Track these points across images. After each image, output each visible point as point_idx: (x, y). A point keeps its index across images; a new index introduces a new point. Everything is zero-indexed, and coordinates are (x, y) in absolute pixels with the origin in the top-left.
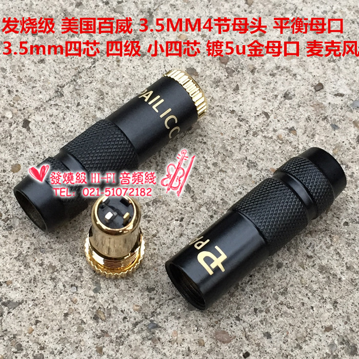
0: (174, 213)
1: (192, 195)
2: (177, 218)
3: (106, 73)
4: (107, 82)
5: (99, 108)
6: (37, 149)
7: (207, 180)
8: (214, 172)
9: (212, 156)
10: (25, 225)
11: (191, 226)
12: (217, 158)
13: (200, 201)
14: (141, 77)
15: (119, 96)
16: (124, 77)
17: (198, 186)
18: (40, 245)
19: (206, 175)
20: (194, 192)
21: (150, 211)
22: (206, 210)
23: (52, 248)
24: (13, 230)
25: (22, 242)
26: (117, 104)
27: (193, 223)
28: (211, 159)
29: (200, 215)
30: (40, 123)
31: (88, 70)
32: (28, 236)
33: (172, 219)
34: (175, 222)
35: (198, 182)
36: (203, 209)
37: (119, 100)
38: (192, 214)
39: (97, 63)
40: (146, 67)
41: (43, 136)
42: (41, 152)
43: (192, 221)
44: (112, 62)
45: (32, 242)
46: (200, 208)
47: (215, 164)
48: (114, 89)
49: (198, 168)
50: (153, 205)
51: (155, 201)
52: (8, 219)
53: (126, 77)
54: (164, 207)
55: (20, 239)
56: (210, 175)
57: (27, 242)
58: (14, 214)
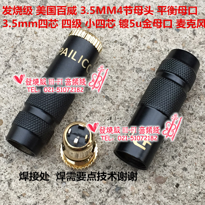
0: (105, 116)
1: (111, 101)
2: (108, 119)
3: (31, 43)
4: (34, 49)
5: (36, 67)
6: (9, 106)
7: (116, 89)
8: (118, 82)
9: (114, 73)
10: (20, 156)
11: (117, 120)
12: (117, 74)
13: (117, 103)
14: (53, 38)
15: (45, 55)
16: (43, 42)
17: (113, 95)
18: (33, 165)
19: (115, 86)
20: (111, 99)
21: (90, 120)
22: (123, 108)
23: (41, 164)
24: (14, 162)
25: (22, 167)
26: (46, 61)
28: (113, 75)
29: (120, 112)
30: (4, 89)
31: (20, 45)
32: (24, 162)
33: (105, 120)
34: (107, 121)
35: (112, 92)
36: (121, 107)
37: (46, 58)
38: (115, 113)
39: (23, 39)
40: (54, 32)
41: (9, 96)
42: (12, 107)
43: (117, 117)
44: (32, 35)
45: (27, 164)
46: (118, 107)
47: (117, 78)
48: (40, 52)
49: (108, 83)
50: (90, 115)
51: (91, 113)
52: (8, 156)
53: (45, 41)
54: (98, 114)
55: (20, 165)
56: (117, 85)
57: (24, 166)
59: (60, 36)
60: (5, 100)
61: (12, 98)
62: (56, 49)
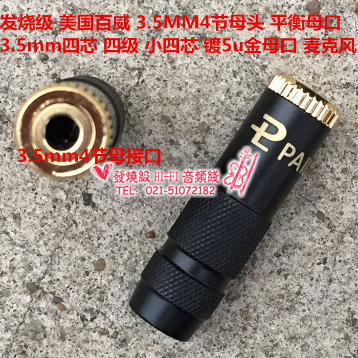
0: (313, 255)
1: (328, 222)
2: (318, 261)
3: (161, 85)
4: (168, 99)
5: (172, 142)
6: (116, 229)
7: (341, 197)
8: (346, 182)
9: (338, 160)
10: (140, 333)
11: (339, 265)
12: (344, 162)
13: (340, 228)
15: (191, 114)
17: (332, 209)
18: (167, 351)
19: (338, 190)
20: (329, 219)
21: (283, 263)
22: (351, 239)
23: (182, 350)
24: (129, 344)
26: (193, 128)
27: (340, 261)
28: (337, 165)
29: (346, 247)
30: (104, 191)
31: (136, 88)
32: (148, 345)
33: (313, 264)
34: (317, 267)
35: (330, 204)
36: (347, 238)
37: (193, 121)
38: (335, 249)
39: (144, 74)
43: (338, 258)
45: (156, 350)
46: (342, 237)
47: (344, 171)
48: (181, 106)
49: (324, 184)
50: (284, 253)
51: (285, 248)
52: (117, 333)
53: (191, 82)
54: (299, 252)
55: (142, 352)
56: (342, 188)
57: (150, 353)
58: (122, 324)
59: (225, 69)
60: (107, 215)
61: (124, 211)
62: (216, 100)
